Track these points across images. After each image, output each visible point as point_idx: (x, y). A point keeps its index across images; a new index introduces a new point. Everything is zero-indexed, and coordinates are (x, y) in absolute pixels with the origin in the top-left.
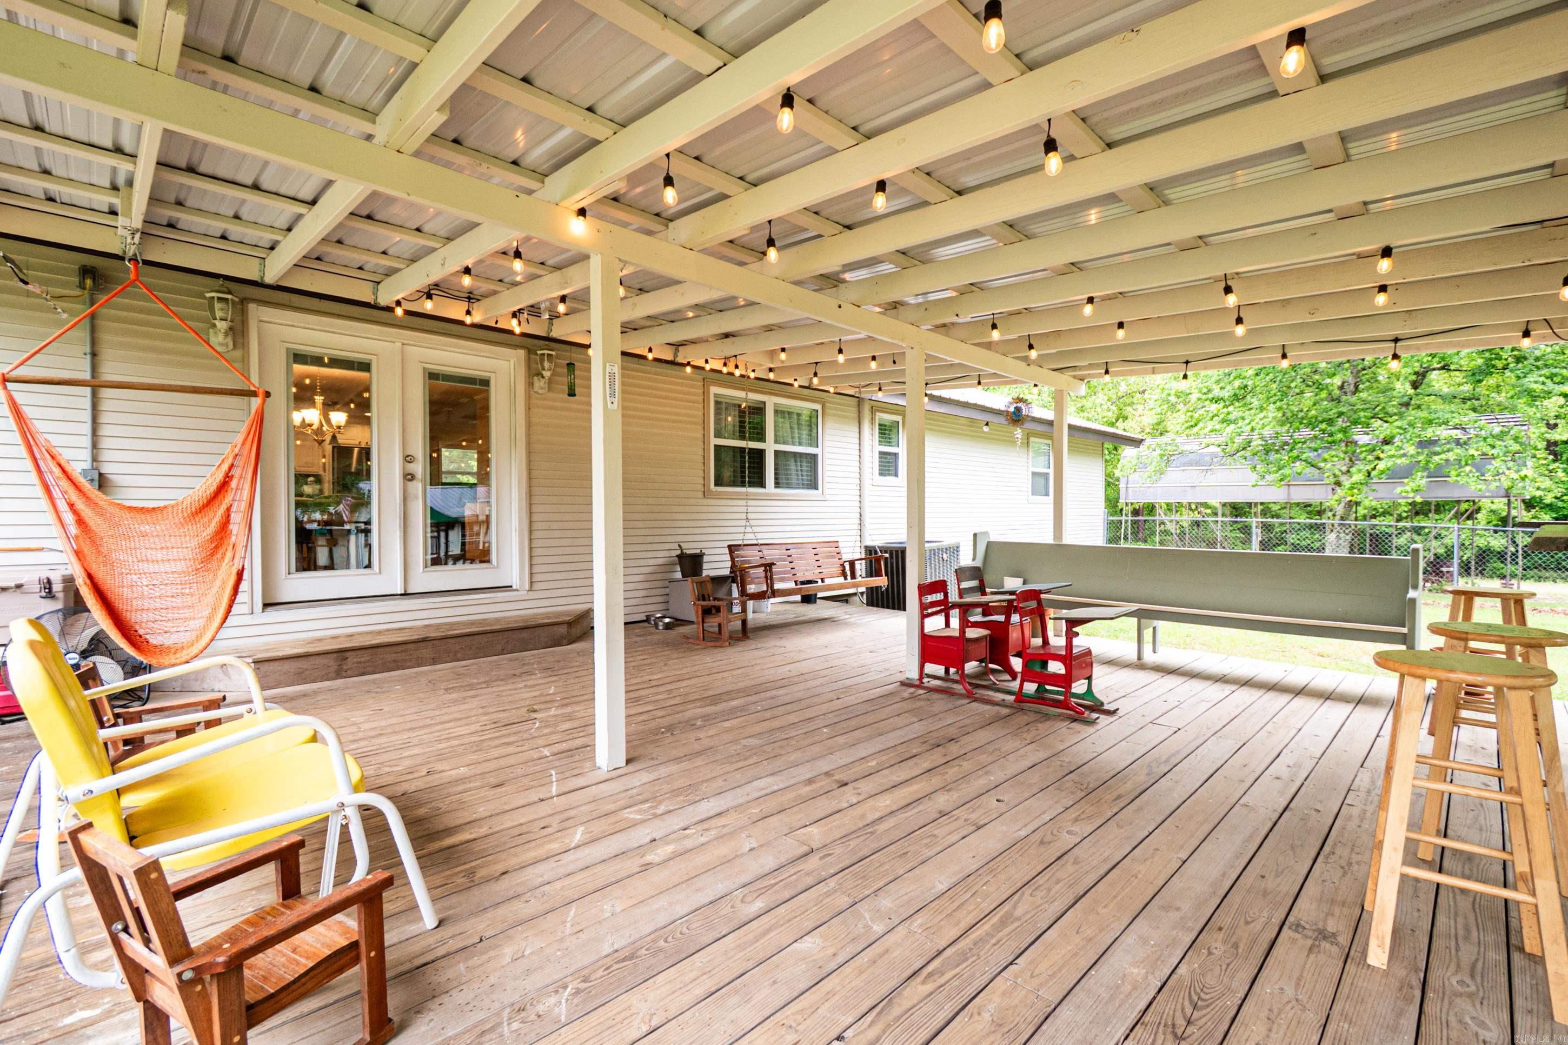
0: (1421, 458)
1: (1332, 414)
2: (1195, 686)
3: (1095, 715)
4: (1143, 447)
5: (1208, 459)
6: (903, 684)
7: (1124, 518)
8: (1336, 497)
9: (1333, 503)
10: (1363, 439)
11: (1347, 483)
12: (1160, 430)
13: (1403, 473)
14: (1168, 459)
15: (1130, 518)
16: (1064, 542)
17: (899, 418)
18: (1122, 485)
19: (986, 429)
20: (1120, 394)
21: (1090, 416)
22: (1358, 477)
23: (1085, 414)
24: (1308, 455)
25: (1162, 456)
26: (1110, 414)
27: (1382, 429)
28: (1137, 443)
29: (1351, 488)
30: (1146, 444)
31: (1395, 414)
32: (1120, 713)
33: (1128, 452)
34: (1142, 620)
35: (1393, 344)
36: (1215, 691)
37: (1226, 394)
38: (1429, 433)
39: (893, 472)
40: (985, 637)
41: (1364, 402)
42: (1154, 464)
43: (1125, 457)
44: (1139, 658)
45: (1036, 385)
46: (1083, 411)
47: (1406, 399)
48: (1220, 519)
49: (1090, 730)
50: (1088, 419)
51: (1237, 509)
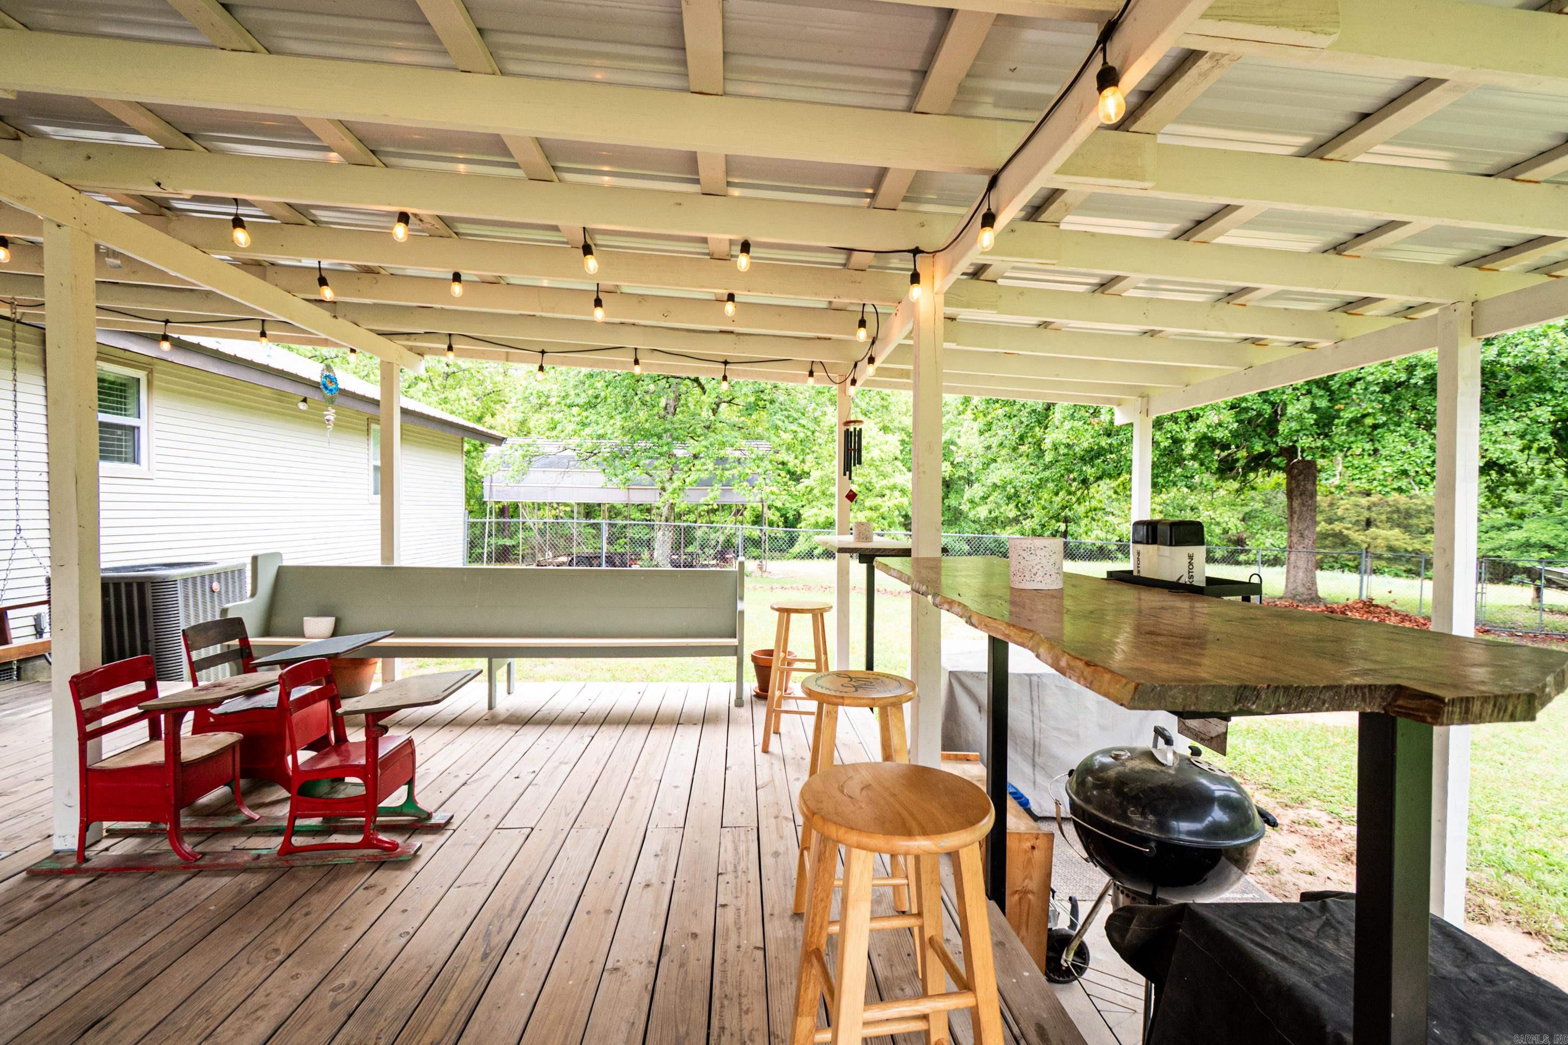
0: (718, 472)
1: (660, 430)
2: (555, 735)
3: (417, 841)
4: (504, 447)
5: (565, 461)
6: (35, 873)
7: (487, 520)
8: (662, 500)
9: (660, 504)
10: (679, 453)
11: (670, 488)
12: (523, 429)
13: (707, 483)
14: (530, 459)
15: (494, 520)
16: (396, 564)
17: (141, 375)
18: (486, 484)
19: (302, 406)
20: (487, 391)
21: (454, 409)
22: (677, 484)
23: (448, 406)
24: (644, 462)
25: (524, 456)
26: (475, 408)
27: (694, 446)
28: (499, 441)
29: (673, 493)
30: (509, 441)
31: (701, 435)
32: (455, 823)
33: (491, 449)
34: (494, 660)
35: (722, 366)
36: (573, 740)
37: (582, 400)
38: (722, 453)
39: (130, 456)
40: (232, 747)
41: (682, 422)
42: (517, 463)
43: (489, 455)
44: (491, 707)
45: (353, 351)
46: (446, 403)
47: (708, 423)
48: (575, 520)
49: (405, 876)
50: (452, 413)
51: (589, 511)
